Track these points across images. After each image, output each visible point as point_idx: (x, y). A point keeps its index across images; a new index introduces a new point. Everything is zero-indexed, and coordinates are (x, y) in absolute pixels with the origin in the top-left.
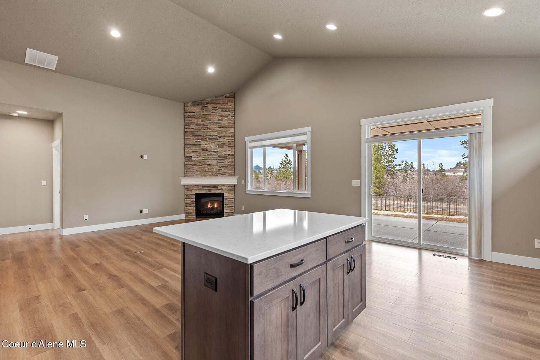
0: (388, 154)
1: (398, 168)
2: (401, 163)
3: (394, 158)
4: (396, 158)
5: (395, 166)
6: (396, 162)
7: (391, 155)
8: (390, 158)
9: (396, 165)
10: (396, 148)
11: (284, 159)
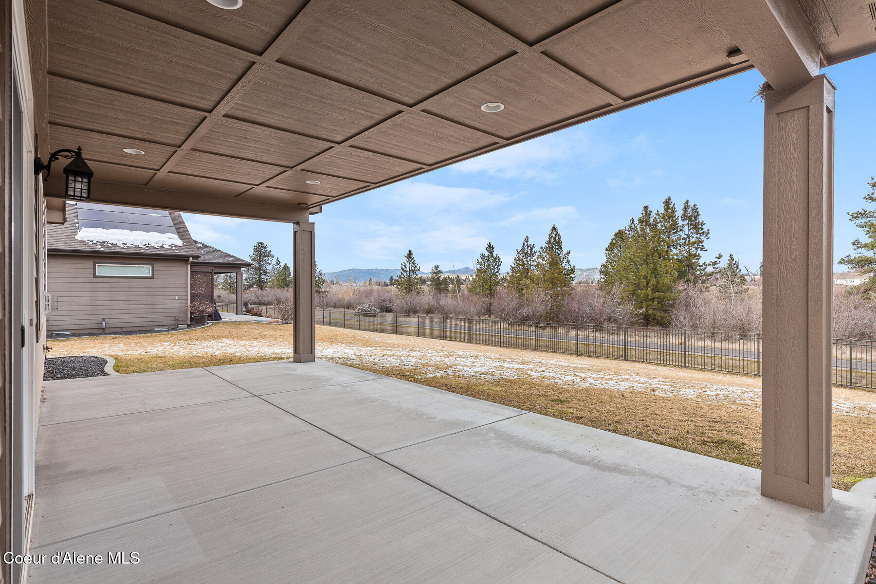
0: (689, 241)
1: (710, 269)
2: (716, 260)
3: (702, 250)
4: (706, 250)
5: (704, 267)
6: (706, 258)
7: (694, 243)
8: (693, 249)
9: (704, 264)
10: (705, 230)
11: (487, 254)
